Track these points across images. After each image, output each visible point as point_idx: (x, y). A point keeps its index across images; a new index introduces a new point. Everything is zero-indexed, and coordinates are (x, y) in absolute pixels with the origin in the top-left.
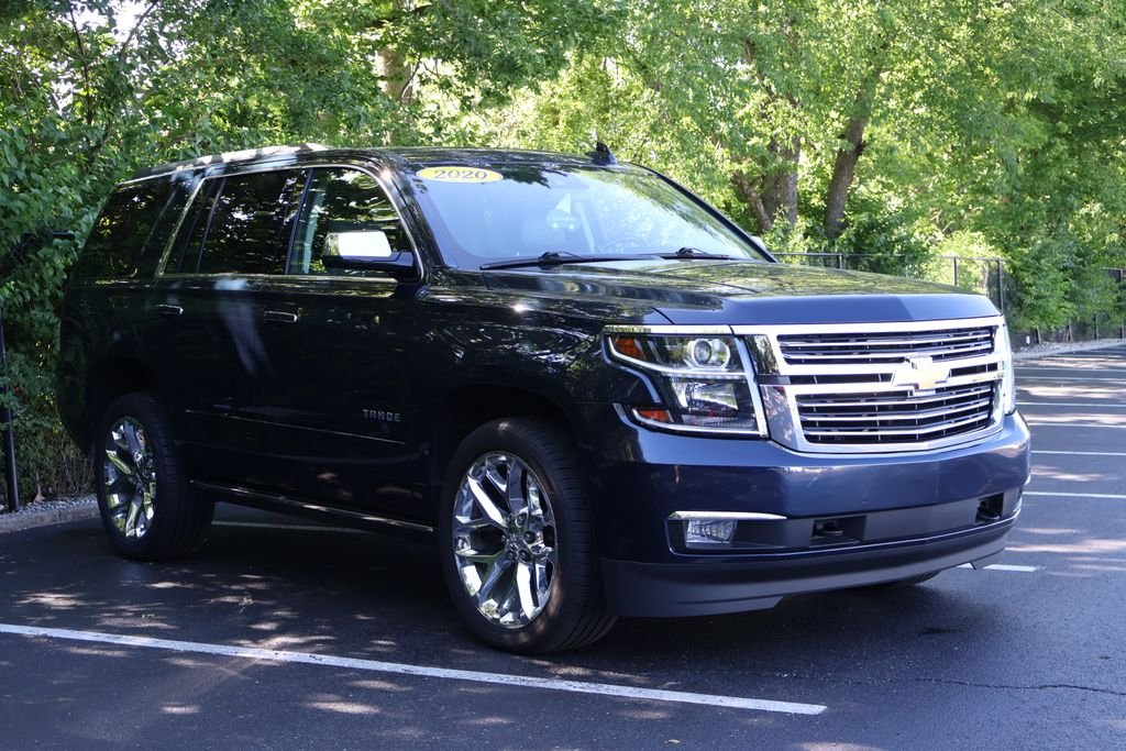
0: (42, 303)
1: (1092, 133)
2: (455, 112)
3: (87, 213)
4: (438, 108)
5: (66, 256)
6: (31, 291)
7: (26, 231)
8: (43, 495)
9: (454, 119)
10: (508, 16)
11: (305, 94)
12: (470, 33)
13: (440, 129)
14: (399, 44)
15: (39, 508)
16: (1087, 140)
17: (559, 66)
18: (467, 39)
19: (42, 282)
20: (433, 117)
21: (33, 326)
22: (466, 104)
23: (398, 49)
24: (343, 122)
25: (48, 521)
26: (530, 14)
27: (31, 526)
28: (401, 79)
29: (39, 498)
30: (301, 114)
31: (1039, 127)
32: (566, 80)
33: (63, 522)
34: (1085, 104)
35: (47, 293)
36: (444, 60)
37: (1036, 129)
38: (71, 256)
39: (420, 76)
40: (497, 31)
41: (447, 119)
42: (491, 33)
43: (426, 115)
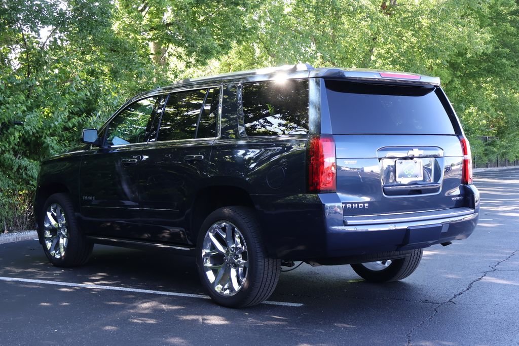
0: (9, 151)
1: (472, 76)
2: (183, 68)
3: (28, 115)
4: (176, 66)
5: (20, 132)
6: (5, 146)
7: (3, 121)
8: (7, 230)
9: (182, 72)
10: (206, 29)
11: (119, 64)
12: (189, 37)
13: (177, 76)
14: (159, 40)
15: (6, 235)
16: (470, 79)
17: (228, 49)
18: (188, 39)
19: (9, 143)
20: (173, 71)
21: (5, 160)
22: (188, 66)
23: (159, 42)
24: (135, 74)
25: (11, 240)
26: (216, 27)
27: (5, 242)
28: (160, 54)
29: (6, 231)
30: (117, 72)
31: (447, 73)
32: (234, 52)
33: (18, 241)
34: (468, 63)
35: (11, 147)
36: (178, 47)
37: (446, 74)
38: (21, 132)
39: (169, 53)
40: (201, 36)
41: (180, 71)
42: (198, 37)
43: (170, 70)
